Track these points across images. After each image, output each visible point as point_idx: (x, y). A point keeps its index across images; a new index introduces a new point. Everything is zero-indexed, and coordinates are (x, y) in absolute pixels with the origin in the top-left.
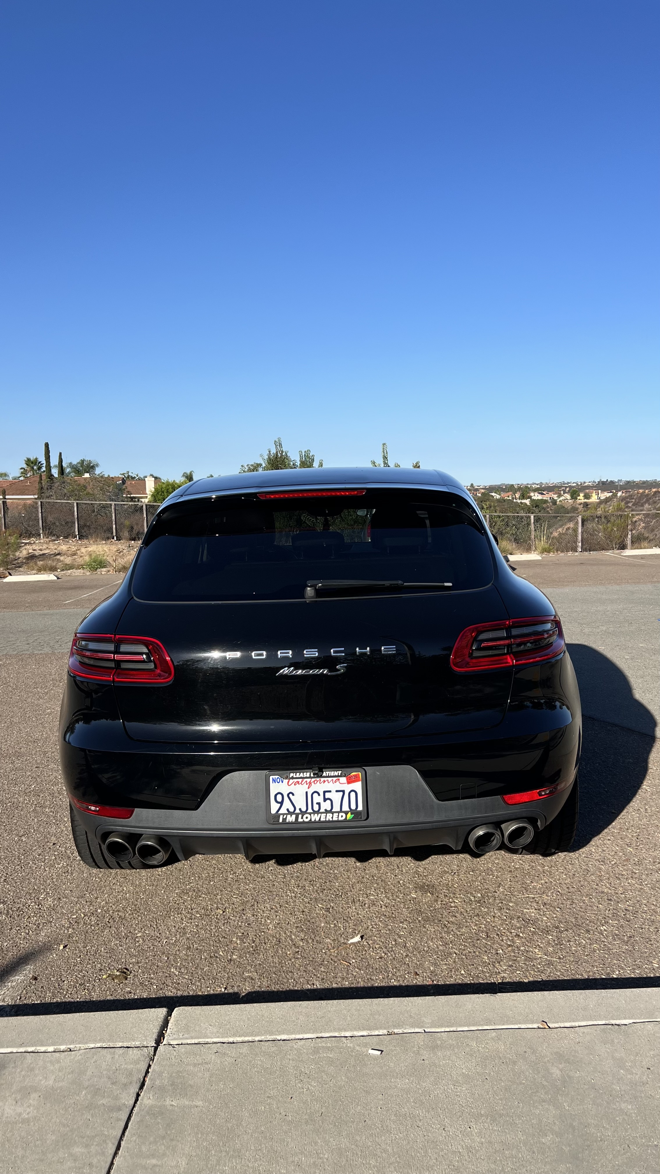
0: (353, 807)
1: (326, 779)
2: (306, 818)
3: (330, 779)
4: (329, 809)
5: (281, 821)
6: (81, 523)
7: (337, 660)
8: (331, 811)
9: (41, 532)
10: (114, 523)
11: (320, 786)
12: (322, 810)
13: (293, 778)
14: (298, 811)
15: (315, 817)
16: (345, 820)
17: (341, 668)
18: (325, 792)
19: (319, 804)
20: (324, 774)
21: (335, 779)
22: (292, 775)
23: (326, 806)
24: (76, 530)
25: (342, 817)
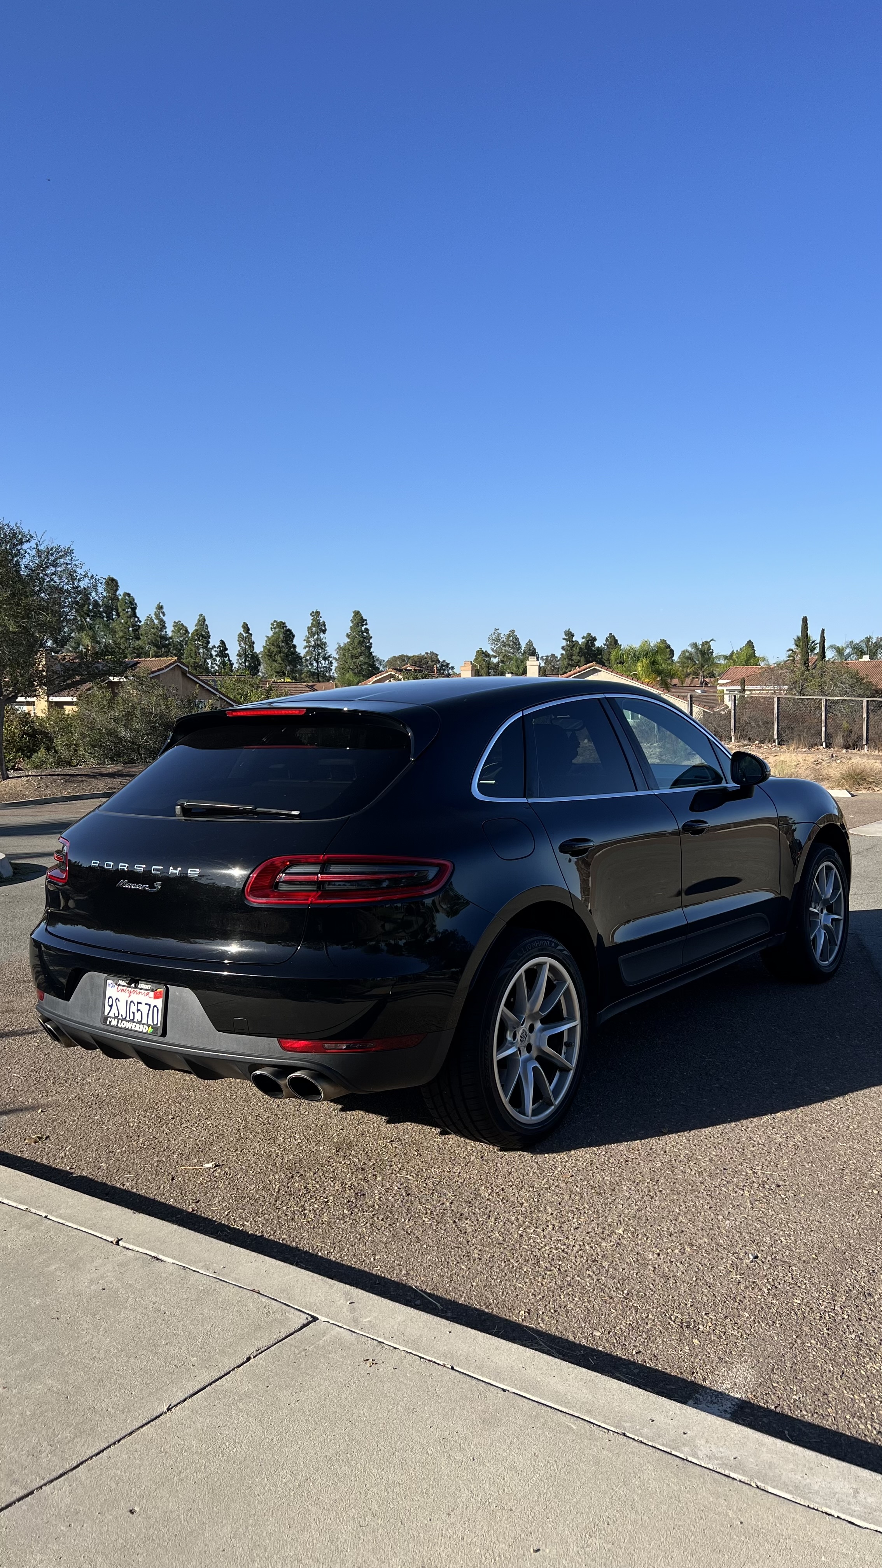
0: (155, 1022)
1: (141, 991)
2: (123, 1025)
3: (143, 991)
4: (140, 1020)
5: (108, 1023)
6: (783, 724)
7: (156, 878)
8: (140, 1022)
9: (733, 734)
10: (823, 724)
11: (136, 998)
12: (135, 1020)
13: (119, 985)
14: (120, 1017)
15: (129, 1025)
16: (147, 1033)
17: (158, 885)
18: (139, 1003)
19: (133, 1013)
20: (140, 986)
21: (146, 992)
22: (120, 982)
23: (138, 1017)
24: (775, 732)
25: (145, 1029)
